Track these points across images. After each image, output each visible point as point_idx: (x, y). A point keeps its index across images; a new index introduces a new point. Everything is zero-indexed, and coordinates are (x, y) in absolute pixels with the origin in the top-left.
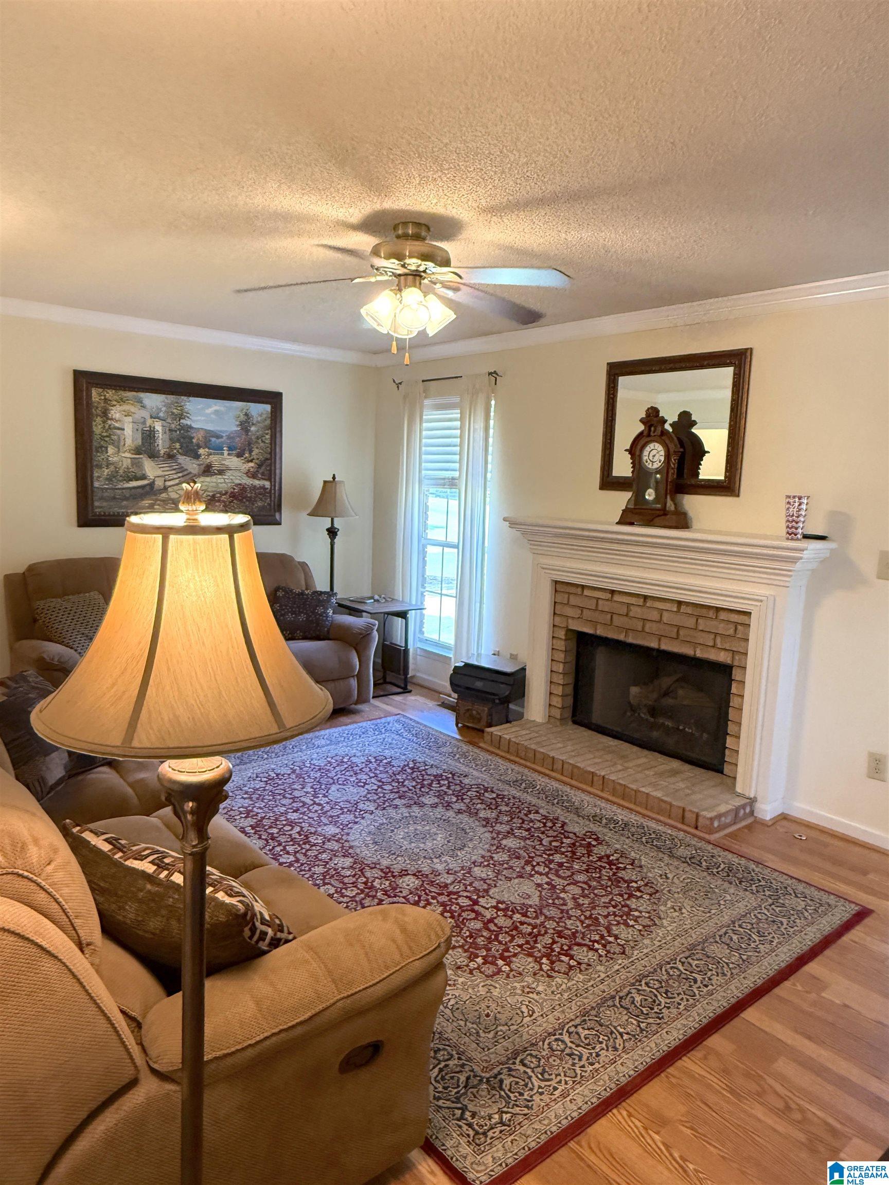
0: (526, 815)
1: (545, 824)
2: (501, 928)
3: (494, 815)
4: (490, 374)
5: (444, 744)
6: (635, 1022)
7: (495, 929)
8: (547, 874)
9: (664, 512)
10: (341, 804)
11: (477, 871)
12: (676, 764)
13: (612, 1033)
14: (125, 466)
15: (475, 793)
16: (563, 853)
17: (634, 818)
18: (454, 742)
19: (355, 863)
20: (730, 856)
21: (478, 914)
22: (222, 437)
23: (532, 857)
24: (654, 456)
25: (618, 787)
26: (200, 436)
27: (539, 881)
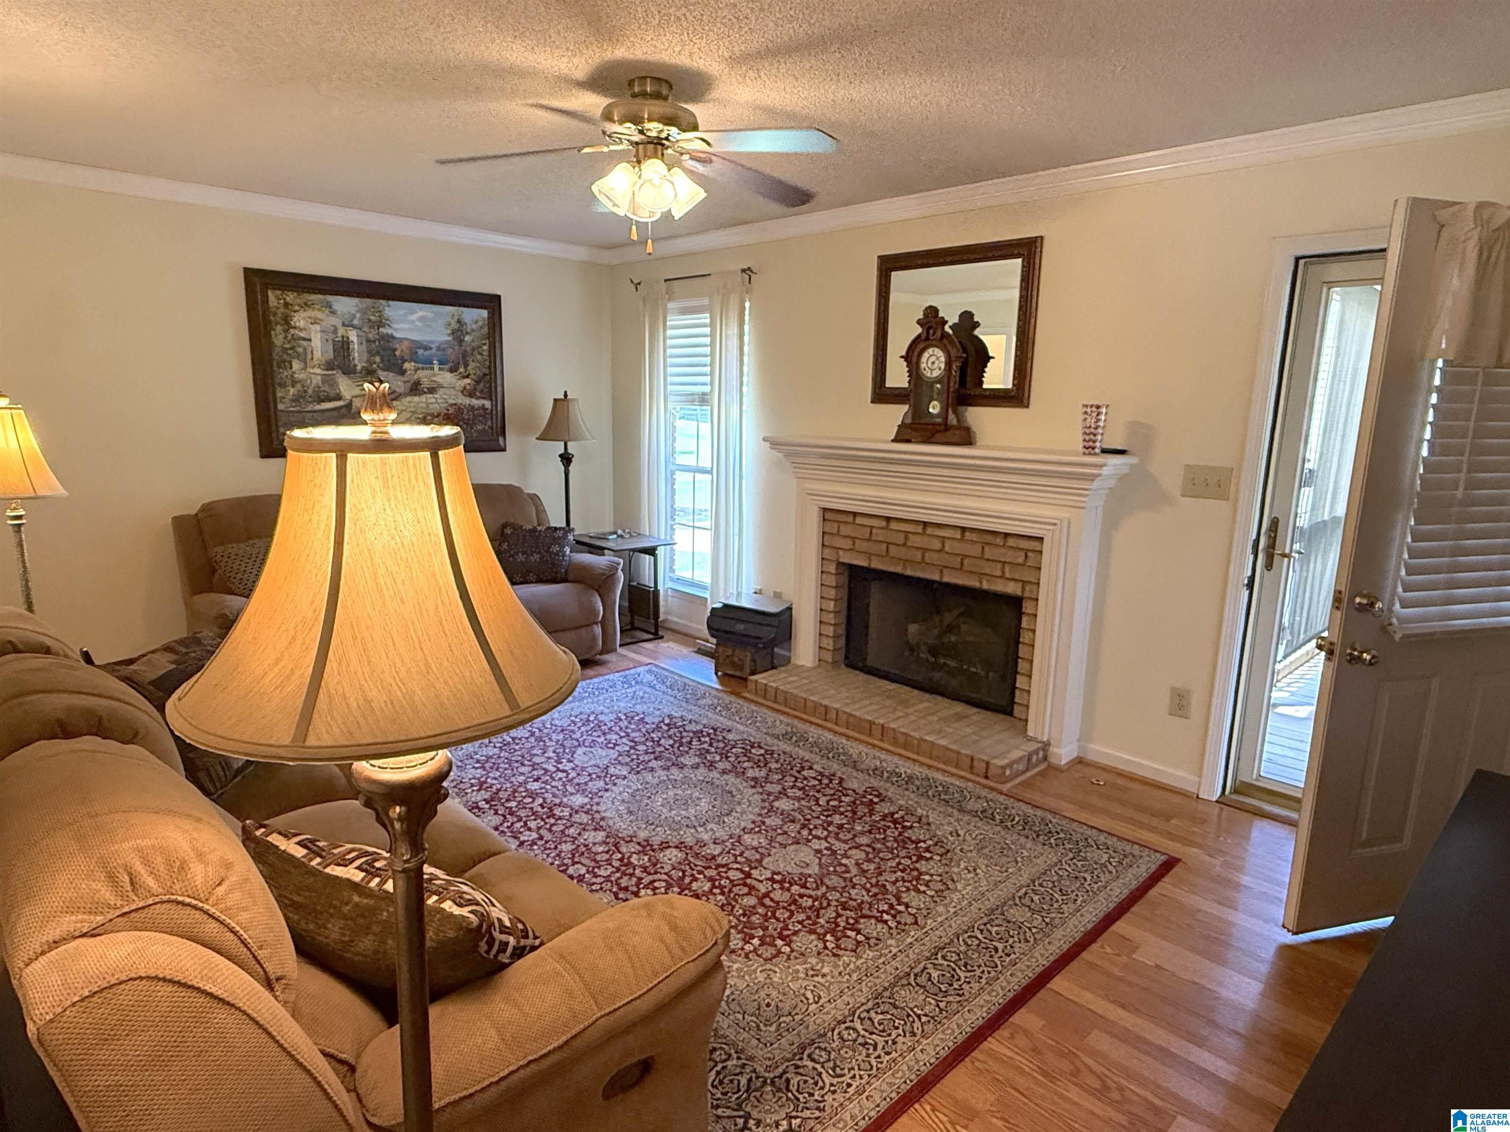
0: (799, 772)
1: (820, 781)
2: (778, 903)
3: (763, 773)
4: (743, 271)
5: (703, 697)
6: (933, 1002)
7: (772, 904)
8: (826, 838)
9: (947, 427)
10: (589, 769)
11: (747, 839)
12: (959, 708)
13: (909, 1015)
14: (314, 382)
15: (740, 750)
16: (842, 814)
17: (917, 770)
18: (715, 693)
19: (608, 837)
20: (1024, 807)
21: (751, 888)
22: (431, 348)
23: (809, 820)
24: (933, 363)
25: (899, 735)
26: (404, 348)
27: (817, 847)
